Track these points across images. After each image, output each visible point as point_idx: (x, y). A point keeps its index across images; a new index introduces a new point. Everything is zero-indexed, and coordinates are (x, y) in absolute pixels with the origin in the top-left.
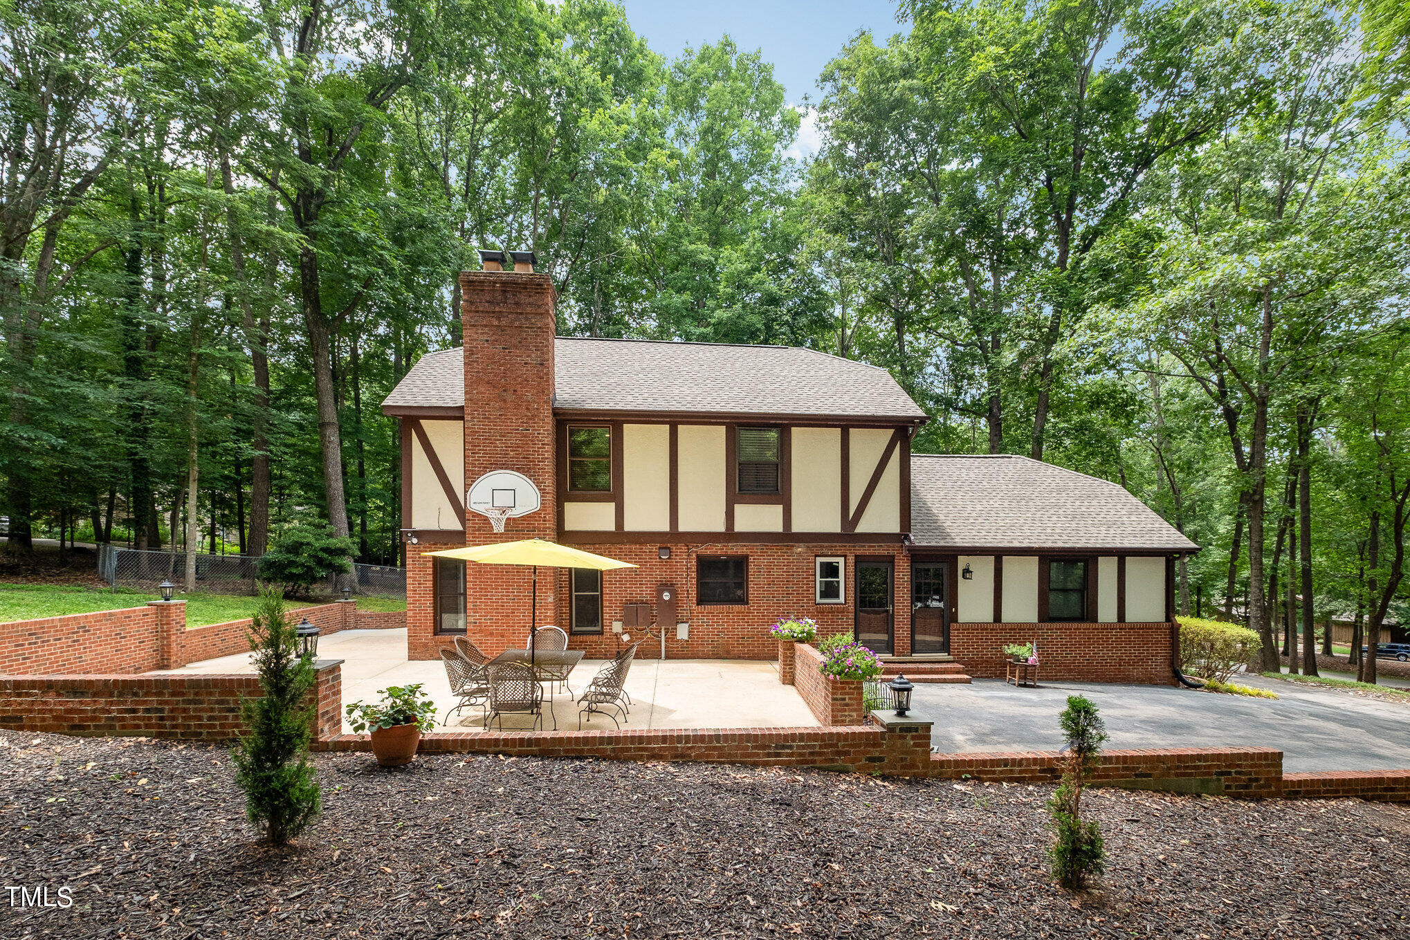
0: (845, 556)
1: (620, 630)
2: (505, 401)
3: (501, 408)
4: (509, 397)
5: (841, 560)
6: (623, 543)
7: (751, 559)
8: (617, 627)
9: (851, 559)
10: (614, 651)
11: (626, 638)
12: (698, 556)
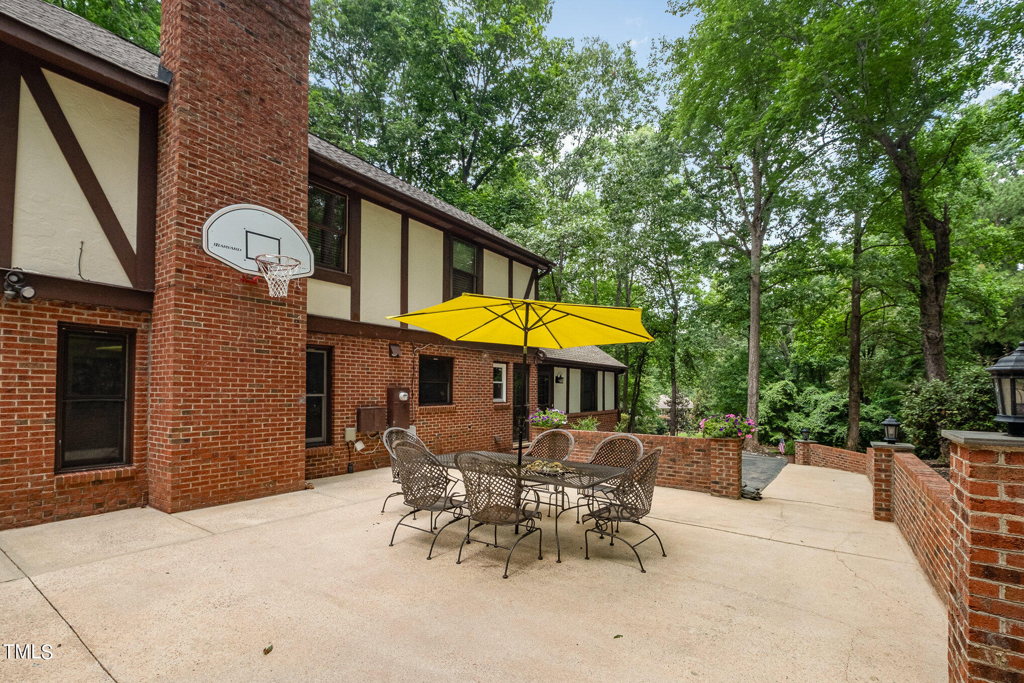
0: (507, 363)
1: (353, 438)
2: (247, 107)
3: (240, 116)
4: (253, 101)
5: (504, 366)
6: (357, 336)
7: (457, 362)
8: (351, 434)
9: (511, 366)
10: (345, 464)
11: (360, 446)
12: (420, 355)
